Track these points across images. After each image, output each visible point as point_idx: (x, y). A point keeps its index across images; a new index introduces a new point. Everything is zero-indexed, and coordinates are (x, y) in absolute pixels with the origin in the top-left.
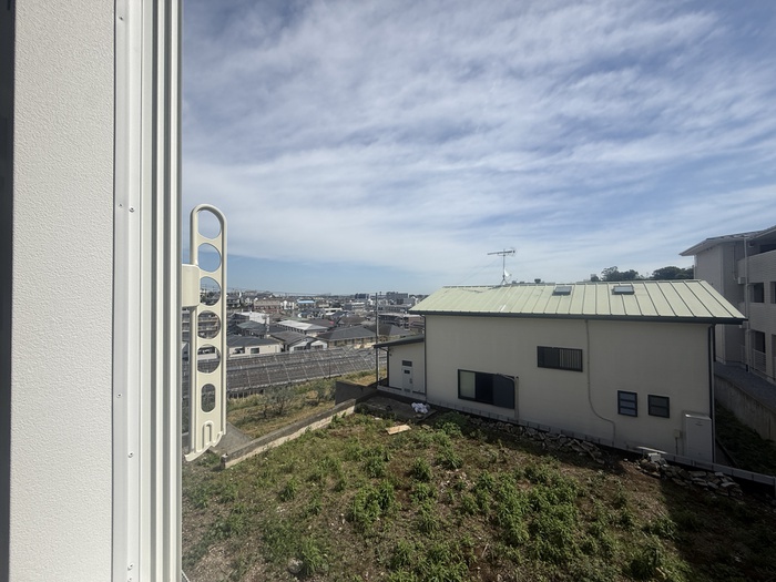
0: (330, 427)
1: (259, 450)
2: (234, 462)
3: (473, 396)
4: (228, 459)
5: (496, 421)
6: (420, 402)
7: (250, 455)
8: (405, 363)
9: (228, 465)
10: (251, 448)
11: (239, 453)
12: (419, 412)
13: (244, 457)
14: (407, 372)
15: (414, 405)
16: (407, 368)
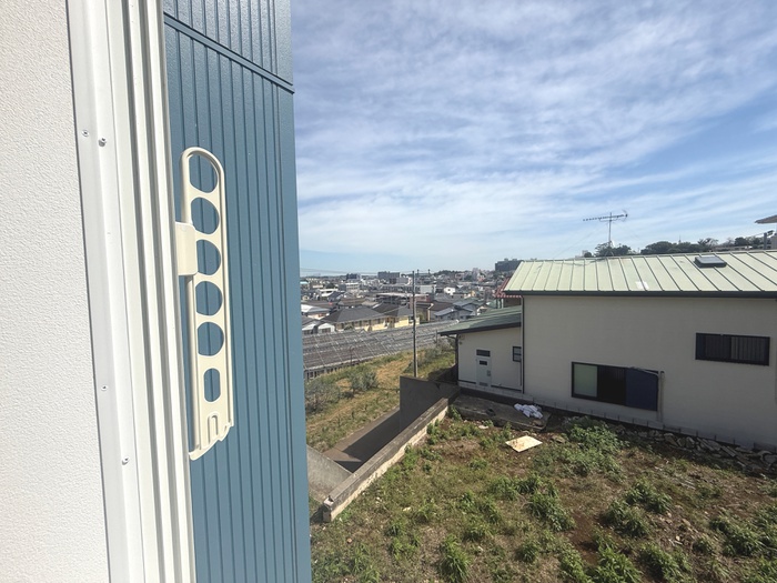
0: (430, 442)
1: (365, 485)
2: (340, 509)
3: (595, 394)
4: (334, 507)
5: (647, 429)
6: (529, 403)
7: (356, 494)
8: (480, 353)
9: (334, 514)
10: (356, 485)
11: (345, 495)
12: (532, 417)
13: (350, 499)
14: (482, 363)
15: (518, 406)
16: (484, 358)
